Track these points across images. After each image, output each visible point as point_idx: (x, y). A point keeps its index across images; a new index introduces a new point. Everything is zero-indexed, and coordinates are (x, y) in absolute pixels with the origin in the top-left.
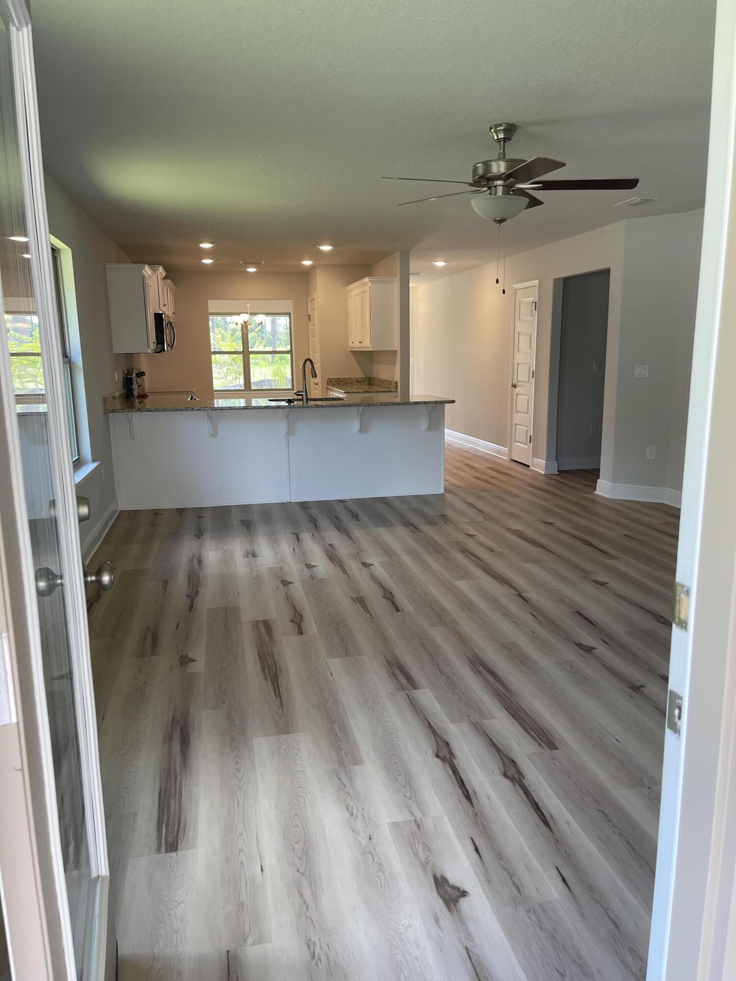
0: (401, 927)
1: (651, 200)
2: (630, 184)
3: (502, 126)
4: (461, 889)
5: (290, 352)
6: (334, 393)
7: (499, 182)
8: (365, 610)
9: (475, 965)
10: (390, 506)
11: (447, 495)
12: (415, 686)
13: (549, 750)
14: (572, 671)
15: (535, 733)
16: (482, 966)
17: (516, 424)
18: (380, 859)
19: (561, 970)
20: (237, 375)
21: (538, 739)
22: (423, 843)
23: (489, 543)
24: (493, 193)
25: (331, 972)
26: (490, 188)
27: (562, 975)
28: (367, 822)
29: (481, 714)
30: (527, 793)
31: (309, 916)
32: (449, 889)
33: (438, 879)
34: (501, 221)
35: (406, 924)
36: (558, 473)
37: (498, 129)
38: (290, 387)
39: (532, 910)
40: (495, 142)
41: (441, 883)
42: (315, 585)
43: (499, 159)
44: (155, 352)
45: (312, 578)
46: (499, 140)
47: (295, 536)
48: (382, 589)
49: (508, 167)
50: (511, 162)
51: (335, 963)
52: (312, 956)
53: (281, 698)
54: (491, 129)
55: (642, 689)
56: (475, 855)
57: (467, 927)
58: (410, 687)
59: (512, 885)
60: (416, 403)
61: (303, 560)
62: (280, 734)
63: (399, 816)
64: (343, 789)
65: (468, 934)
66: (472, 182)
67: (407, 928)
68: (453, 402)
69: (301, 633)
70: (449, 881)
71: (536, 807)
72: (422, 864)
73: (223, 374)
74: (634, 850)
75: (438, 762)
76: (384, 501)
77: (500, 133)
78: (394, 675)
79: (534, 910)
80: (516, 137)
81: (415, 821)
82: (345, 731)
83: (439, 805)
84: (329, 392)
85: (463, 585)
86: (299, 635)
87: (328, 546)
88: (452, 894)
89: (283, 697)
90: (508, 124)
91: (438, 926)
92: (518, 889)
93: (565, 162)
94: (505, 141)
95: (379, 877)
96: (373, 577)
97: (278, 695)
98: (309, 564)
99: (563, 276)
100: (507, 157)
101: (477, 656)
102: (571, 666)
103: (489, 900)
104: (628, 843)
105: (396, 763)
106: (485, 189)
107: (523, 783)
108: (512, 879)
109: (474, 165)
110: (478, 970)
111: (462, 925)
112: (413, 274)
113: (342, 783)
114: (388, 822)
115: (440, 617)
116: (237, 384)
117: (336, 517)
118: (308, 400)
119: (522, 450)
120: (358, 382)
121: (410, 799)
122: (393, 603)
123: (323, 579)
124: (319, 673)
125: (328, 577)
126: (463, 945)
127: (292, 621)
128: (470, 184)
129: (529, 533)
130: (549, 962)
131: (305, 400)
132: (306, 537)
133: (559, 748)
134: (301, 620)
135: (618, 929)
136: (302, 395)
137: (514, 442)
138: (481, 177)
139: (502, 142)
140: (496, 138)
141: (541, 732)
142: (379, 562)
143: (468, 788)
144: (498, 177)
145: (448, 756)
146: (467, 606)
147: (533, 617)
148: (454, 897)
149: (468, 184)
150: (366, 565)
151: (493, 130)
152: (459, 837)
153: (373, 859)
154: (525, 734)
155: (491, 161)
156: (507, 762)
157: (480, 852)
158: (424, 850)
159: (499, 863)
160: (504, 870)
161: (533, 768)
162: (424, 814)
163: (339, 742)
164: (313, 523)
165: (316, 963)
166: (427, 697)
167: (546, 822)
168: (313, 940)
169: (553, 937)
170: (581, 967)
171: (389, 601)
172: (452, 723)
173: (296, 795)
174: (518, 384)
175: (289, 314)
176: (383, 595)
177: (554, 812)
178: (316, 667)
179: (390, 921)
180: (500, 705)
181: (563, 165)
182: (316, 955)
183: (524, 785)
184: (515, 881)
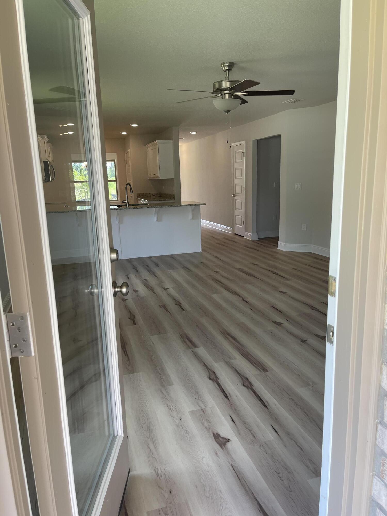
0: (199, 458)
1: (300, 100)
2: (291, 93)
3: (227, 63)
4: (227, 439)
5: (116, 181)
6: (141, 202)
7: (227, 92)
8: (167, 311)
9: (236, 472)
10: (175, 259)
11: (203, 252)
12: (195, 346)
13: (264, 372)
14: (273, 335)
15: (256, 365)
16: (240, 472)
17: (236, 215)
18: (186, 428)
19: (278, 472)
20: (86, 193)
21: (259, 368)
22: (207, 419)
23: (226, 275)
24: (224, 97)
25: (167, 481)
26: (222, 95)
27: (278, 473)
28: (178, 412)
29: (230, 358)
30: (255, 393)
31: (154, 457)
32: (221, 439)
33: (215, 435)
34: (229, 111)
35: (201, 457)
36: (258, 239)
37: (225, 65)
38: (116, 199)
39: (261, 445)
40: (224, 72)
41: (217, 437)
42: (140, 300)
43: (226, 80)
44: (45, 182)
45: (138, 297)
46: (225, 71)
47: (126, 276)
48: (175, 301)
49: (231, 84)
50: (232, 82)
51: (169, 478)
52: (157, 475)
53: (128, 356)
54: (221, 65)
55: (306, 341)
56: (232, 422)
57: (231, 456)
58: (193, 347)
59: (251, 435)
60: (186, 205)
61: (132, 288)
62: (130, 374)
63: (193, 408)
64: (165, 398)
65: (232, 459)
66: (213, 92)
67: (202, 458)
68: (205, 204)
69: (135, 324)
70: (221, 436)
71: (260, 399)
72: (207, 429)
73: (79, 193)
74: (307, 415)
75: (210, 381)
76: (171, 257)
77: (226, 67)
78: (185, 342)
79: (262, 445)
80: (234, 69)
81: (202, 409)
82: (163, 370)
83: (213, 402)
84: (138, 201)
85: (215, 296)
86: (134, 325)
87: (144, 280)
88: (222, 441)
89: (129, 356)
90: (230, 62)
91: (217, 456)
92: (254, 436)
93: (260, 82)
94: (229, 71)
95: (186, 436)
96: (169, 295)
97: (126, 355)
98: (136, 290)
99: (258, 139)
100: (230, 79)
101: (226, 331)
102: (272, 333)
103: (240, 442)
104: (304, 412)
105: (190, 383)
106: (220, 95)
107: (253, 388)
108: (251, 432)
109: (213, 84)
110: (238, 474)
111: (229, 455)
112: (180, 139)
113: (164, 395)
114: (188, 411)
115: (206, 313)
116: (86, 198)
117: (147, 266)
118: (129, 205)
119: (240, 228)
120: (153, 195)
121: (198, 399)
122: (181, 307)
123: (144, 297)
124: (146, 343)
125: (146, 296)
126: (230, 463)
127: (129, 319)
128: (212, 93)
129: (246, 269)
130: (271, 468)
131: (127, 205)
132: (132, 276)
133: (269, 371)
134: (134, 318)
135: (303, 451)
136: (126, 203)
137: (235, 224)
138: (218, 89)
139: (227, 71)
140: (224, 69)
141: (259, 364)
142: (171, 287)
143: (226, 393)
144: (226, 89)
145: (215, 378)
146: (218, 307)
147: (251, 310)
148: (224, 442)
149: (211, 93)
150: (165, 289)
151: (222, 65)
152: (223, 415)
153: (183, 428)
154: (253, 366)
155: (222, 81)
156: (244, 379)
157: (234, 421)
158: (207, 423)
159: (244, 425)
160: (247, 428)
161: (257, 381)
162: (206, 406)
163: (160, 375)
164: (135, 269)
165: (160, 478)
166: (202, 351)
167: (265, 405)
168: (157, 468)
169: (272, 456)
170: (286, 469)
171: (179, 306)
172: (215, 363)
173: (141, 402)
174: (236, 195)
175: (114, 160)
176: (175, 303)
177: (268, 400)
178: (145, 340)
179: (194, 456)
180: (239, 353)
181: (259, 83)
182: (159, 475)
183: (253, 389)
184: (252, 433)
